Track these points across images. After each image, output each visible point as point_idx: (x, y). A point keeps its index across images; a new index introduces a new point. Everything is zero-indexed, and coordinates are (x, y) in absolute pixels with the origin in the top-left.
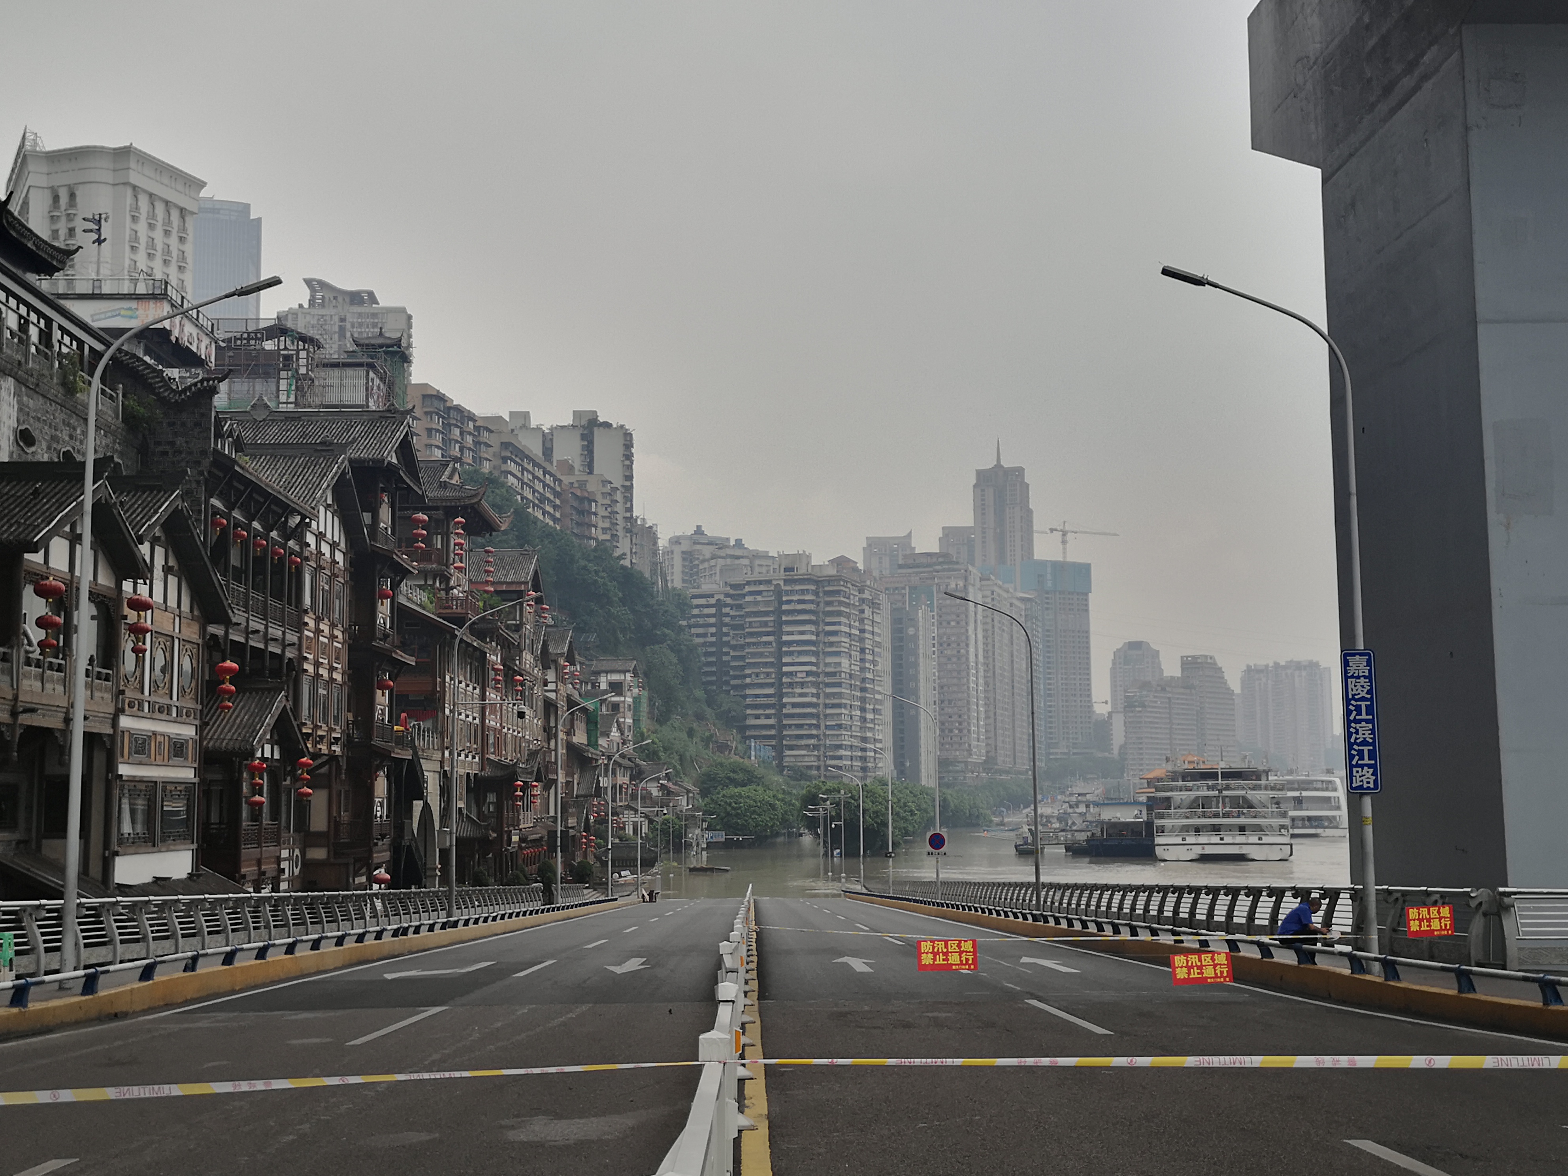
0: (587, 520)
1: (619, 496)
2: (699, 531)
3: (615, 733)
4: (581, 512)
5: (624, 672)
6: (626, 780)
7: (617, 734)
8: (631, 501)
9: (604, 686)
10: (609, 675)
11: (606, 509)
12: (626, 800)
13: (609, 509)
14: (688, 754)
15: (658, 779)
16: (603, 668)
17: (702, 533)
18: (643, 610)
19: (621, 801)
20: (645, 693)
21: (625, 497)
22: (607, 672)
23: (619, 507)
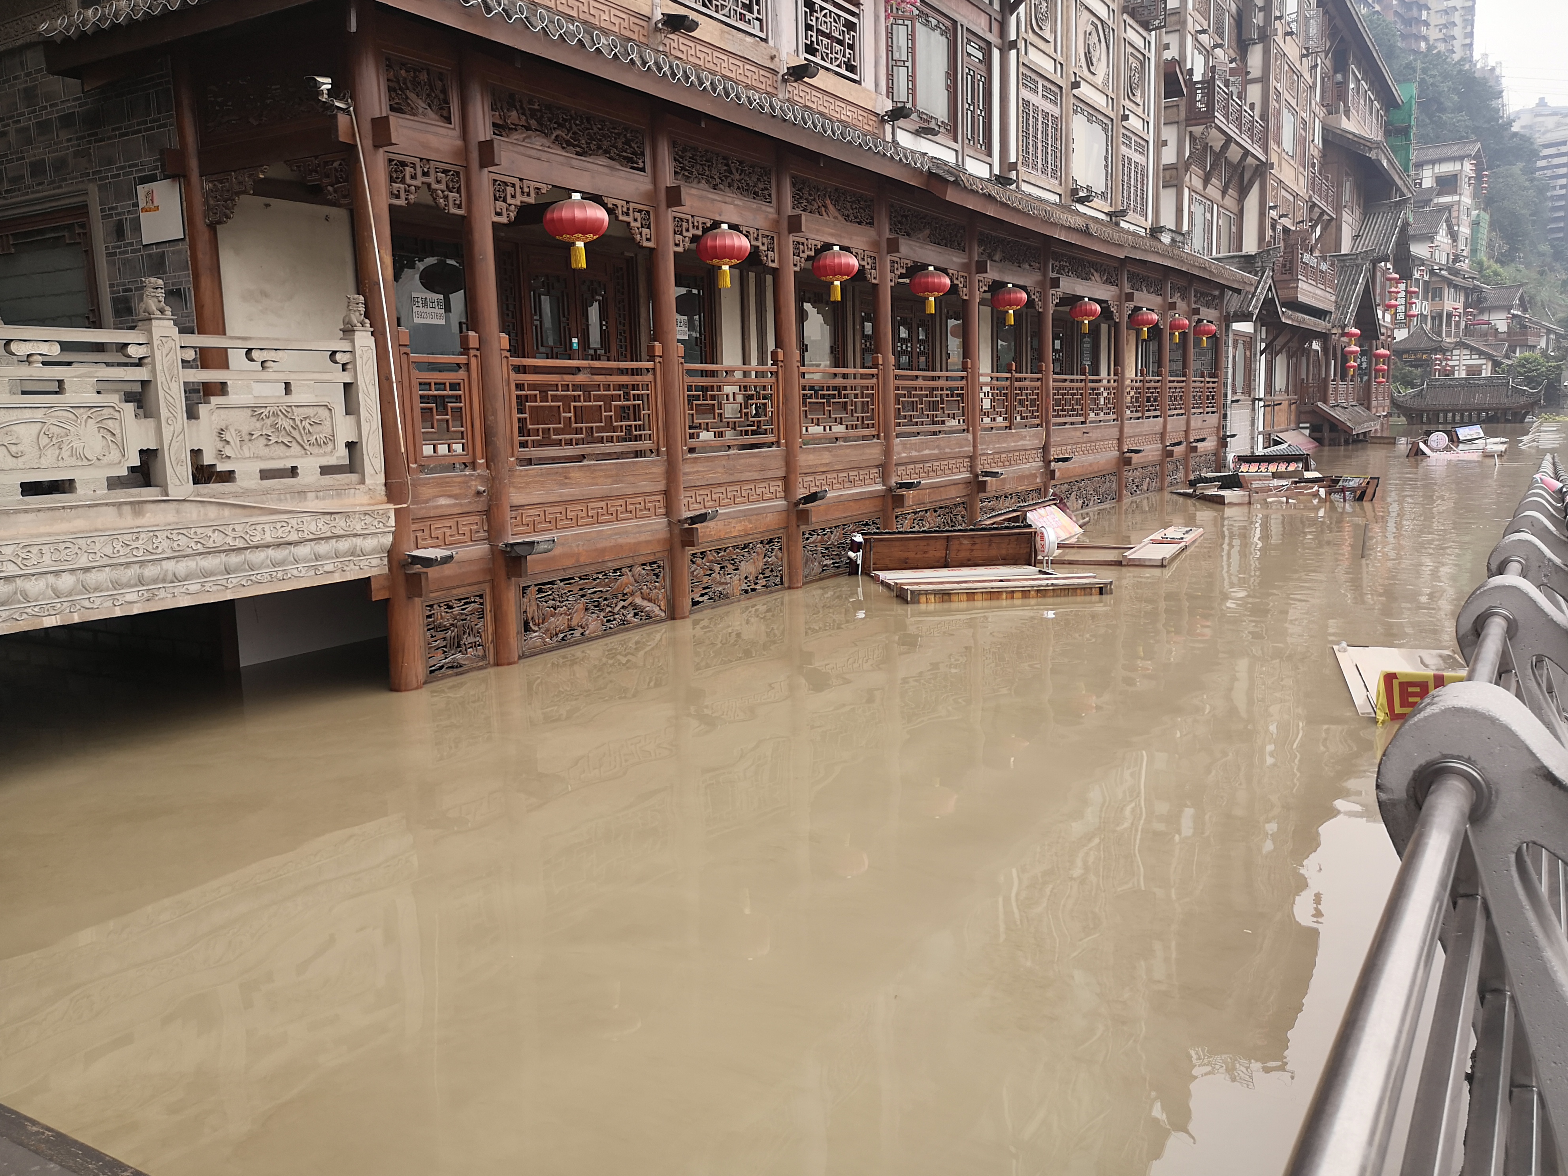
0: (1414, 31)
1: (1457, 18)
2: (1542, 103)
3: (1442, 237)
4: (1408, 22)
5: (1461, 158)
6: (1460, 305)
7: (1446, 241)
8: (1472, 26)
9: (1427, 183)
10: (1437, 167)
11: (1440, 30)
12: (1457, 335)
13: (1444, 31)
14: (1538, 298)
15: (1509, 308)
16: (1429, 158)
17: (1546, 105)
18: (1486, 126)
19: (1449, 335)
20: (1485, 217)
21: (1465, 20)
22: (1433, 162)
23: (1457, 32)
